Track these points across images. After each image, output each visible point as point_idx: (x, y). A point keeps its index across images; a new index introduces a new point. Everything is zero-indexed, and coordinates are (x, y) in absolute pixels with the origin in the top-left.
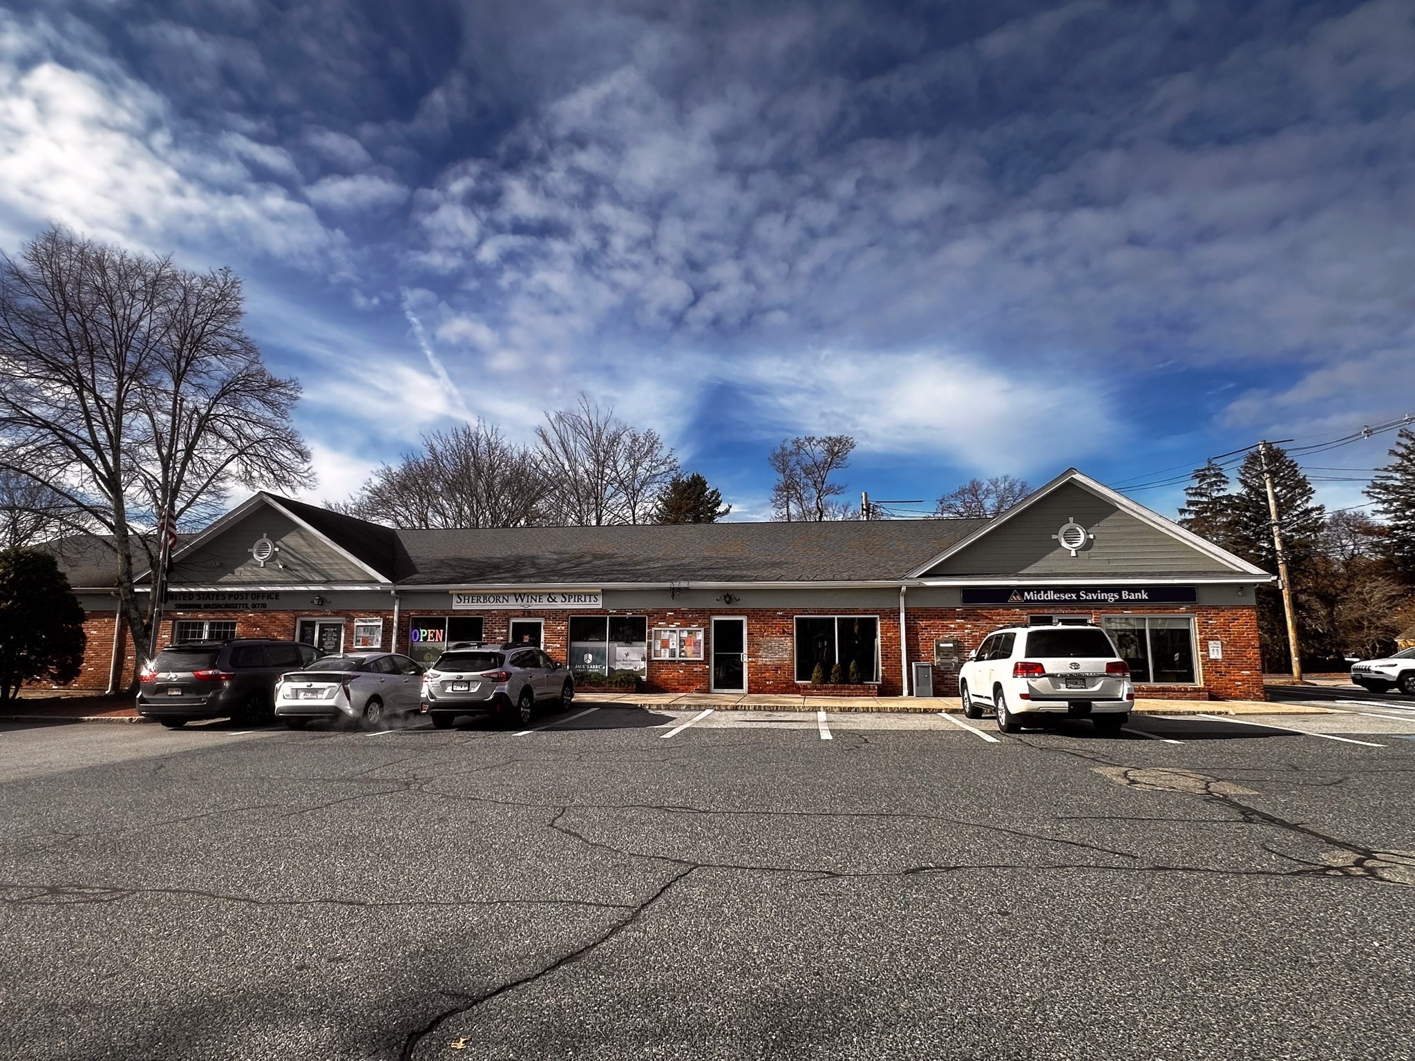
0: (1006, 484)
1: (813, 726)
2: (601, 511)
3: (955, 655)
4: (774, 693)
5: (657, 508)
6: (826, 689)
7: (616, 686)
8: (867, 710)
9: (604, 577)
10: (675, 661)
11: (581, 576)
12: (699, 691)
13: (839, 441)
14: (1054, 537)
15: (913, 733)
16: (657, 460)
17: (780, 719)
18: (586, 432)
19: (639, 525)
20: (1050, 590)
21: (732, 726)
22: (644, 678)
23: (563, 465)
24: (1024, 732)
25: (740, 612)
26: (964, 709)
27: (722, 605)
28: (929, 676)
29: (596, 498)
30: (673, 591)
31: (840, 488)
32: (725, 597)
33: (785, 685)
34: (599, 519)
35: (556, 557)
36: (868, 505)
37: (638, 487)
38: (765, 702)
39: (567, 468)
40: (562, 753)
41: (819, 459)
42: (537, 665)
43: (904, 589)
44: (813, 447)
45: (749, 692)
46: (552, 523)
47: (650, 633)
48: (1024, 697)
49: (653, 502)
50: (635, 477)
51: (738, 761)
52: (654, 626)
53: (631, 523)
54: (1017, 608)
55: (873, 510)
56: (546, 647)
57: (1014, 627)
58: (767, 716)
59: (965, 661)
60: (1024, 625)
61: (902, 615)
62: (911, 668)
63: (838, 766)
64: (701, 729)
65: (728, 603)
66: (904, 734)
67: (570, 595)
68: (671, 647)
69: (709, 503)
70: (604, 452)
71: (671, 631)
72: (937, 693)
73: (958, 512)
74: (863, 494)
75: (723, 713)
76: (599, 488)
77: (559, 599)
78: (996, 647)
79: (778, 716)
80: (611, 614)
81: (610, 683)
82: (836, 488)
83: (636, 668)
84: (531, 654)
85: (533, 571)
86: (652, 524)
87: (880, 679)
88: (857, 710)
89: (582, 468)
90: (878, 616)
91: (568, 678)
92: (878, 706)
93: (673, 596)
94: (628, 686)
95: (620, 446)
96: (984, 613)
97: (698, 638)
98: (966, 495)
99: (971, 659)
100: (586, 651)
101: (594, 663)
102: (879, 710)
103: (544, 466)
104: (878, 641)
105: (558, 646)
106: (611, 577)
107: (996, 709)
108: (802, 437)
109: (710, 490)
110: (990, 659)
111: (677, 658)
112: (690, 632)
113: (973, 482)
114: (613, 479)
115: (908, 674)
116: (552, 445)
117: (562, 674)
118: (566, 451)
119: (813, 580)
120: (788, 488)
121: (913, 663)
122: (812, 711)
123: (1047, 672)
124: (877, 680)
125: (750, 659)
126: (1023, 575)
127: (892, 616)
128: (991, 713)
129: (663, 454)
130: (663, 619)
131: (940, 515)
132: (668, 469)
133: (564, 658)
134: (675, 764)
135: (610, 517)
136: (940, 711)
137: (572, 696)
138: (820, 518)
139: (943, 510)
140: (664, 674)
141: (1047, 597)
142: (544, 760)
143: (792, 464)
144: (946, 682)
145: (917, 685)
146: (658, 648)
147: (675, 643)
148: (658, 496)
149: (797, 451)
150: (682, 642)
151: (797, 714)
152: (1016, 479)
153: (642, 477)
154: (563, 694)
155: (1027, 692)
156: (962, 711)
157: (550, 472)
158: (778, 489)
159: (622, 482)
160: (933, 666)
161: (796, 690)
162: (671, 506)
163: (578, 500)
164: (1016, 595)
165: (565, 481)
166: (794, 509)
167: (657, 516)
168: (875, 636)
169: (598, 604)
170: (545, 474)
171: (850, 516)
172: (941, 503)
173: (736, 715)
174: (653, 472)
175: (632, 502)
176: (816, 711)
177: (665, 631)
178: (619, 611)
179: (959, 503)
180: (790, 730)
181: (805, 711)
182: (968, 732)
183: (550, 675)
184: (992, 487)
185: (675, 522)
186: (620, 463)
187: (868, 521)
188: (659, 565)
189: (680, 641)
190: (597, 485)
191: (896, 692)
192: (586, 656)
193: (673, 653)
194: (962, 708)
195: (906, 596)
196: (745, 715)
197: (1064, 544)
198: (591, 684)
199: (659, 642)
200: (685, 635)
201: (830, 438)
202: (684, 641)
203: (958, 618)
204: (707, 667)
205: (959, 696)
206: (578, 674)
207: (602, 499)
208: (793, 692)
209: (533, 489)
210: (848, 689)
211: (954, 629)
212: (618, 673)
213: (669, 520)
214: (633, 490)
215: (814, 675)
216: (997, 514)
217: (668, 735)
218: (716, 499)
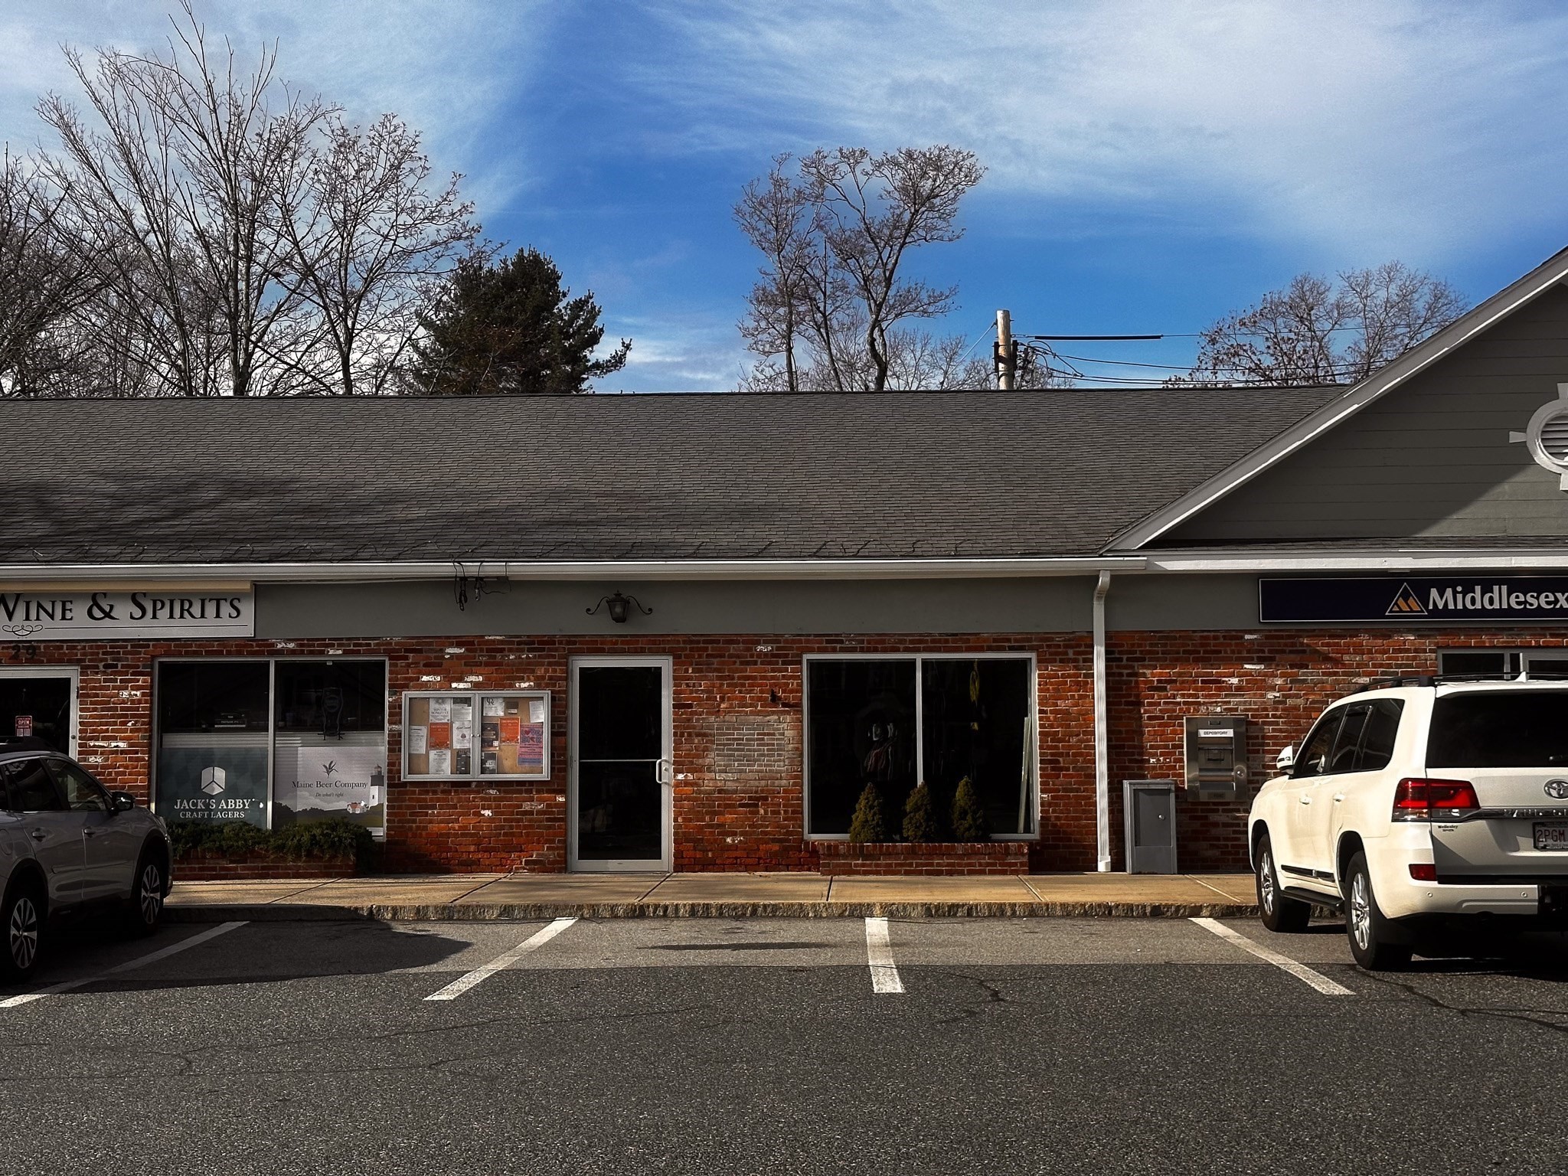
0: (1393, 286)
1: (851, 959)
2: (249, 356)
3: (1239, 760)
4: (748, 868)
5: (416, 348)
6: (889, 854)
7: (298, 857)
8: (999, 912)
9: (258, 548)
10: (468, 784)
11: (186, 546)
12: (536, 866)
13: (935, 163)
14: (1515, 437)
15: (1122, 972)
16: (414, 208)
17: (761, 940)
18: (196, 118)
19: (362, 397)
20: (1500, 583)
21: (629, 962)
22: (379, 833)
23: (128, 215)
24: (1419, 967)
25: (655, 645)
26: (1261, 906)
27: (603, 626)
28: (1167, 818)
29: (233, 317)
30: (463, 588)
31: (934, 299)
32: (611, 604)
33: (776, 847)
34: (242, 376)
35: (112, 487)
36: (1013, 346)
37: (359, 286)
38: (722, 894)
39: (140, 222)
40: (134, 1055)
41: (880, 213)
42: (57, 802)
43: (1104, 580)
44: (862, 179)
45: (679, 867)
46: (99, 389)
47: (396, 707)
48: (1419, 872)
49: (401, 330)
50: (346, 258)
51: (645, 1059)
52: (406, 687)
53: (340, 391)
54: (1409, 631)
55: (1026, 361)
56: (85, 751)
57: (1398, 683)
58: (728, 932)
59: (1266, 778)
60: (1425, 679)
61: (1099, 652)
62: (1121, 797)
63: (919, 1067)
64: (542, 973)
65: (620, 619)
66: (1098, 977)
67: (158, 600)
68: (457, 746)
69: (568, 337)
70: (254, 179)
71: (457, 700)
72: (1190, 863)
73: (1257, 369)
74: (1000, 315)
75: (604, 927)
76: (242, 285)
77: (124, 610)
78: (1348, 738)
79: (755, 930)
80: (280, 652)
81: (280, 848)
82: (924, 296)
83: (354, 805)
84: (40, 772)
85: (41, 528)
86: (401, 396)
87: (1036, 825)
88: (971, 912)
89: (189, 227)
90: (1033, 656)
91: (154, 841)
92: (1028, 899)
93: (463, 599)
94: (333, 857)
95: (303, 163)
96: (1321, 645)
97: (534, 720)
98: (1280, 321)
99: (1283, 772)
100: (209, 759)
101: (231, 792)
102: (1033, 912)
103: (69, 219)
104: (1034, 721)
105: (122, 745)
106: (277, 546)
107: (1344, 906)
108: (831, 149)
109: (570, 299)
110: (1331, 770)
111: (475, 775)
112: (511, 703)
113: (1300, 284)
114: (285, 261)
115: (1111, 812)
116: (93, 153)
117: (132, 828)
118: (135, 175)
119: (855, 556)
120: (792, 295)
121: (1126, 784)
122: (851, 915)
123: (1486, 802)
124: (1027, 830)
125: (680, 777)
126: (1428, 543)
127: (1071, 655)
128: (1333, 915)
129: (428, 191)
130: (432, 667)
131: (1208, 376)
132: (444, 234)
133: (141, 781)
134: (465, 1074)
135: (276, 372)
136: (1196, 911)
137: (165, 890)
138: (880, 380)
139: (1217, 361)
140: (438, 820)
141: (1491, 601)
142: (81, 1077)
143: (802, 227)
144: (1214, 831)
145: (1137, 842)
146: (421, 746)
147: (468, 733)
148: (418, 314)
149: (818, 190)
150: (488, 729)
151: (809, 925)
152: (1421, 274)
153: (371, 257)
154: (138, 884)
155: (1429, 860)
156: (1256, 911)
157: (88, 235)
158: (764, 298)
159: (308, 271)
160: (1179, 790)
161: (807, 859)
162: (457, 343)
163: (179, 321)
164: (1406, 596)
165: (135, 263)
166: (807, 357)
167: (417, 373)
168: (1024, 710)
169: (240, 625)
170: (73, 241)
171: (962, 376)
172: (1213, 341)
173: (643, 932)
174: (402, 242)
175: (340, 330)
176: (862, 917)
177: (441, 700)
178: (304, 645)
179: (1260, 344)
180: (789, 970)
181: (829, 918)
182: (1269, 969)
183: (99, 831)
184: (1351, 298)
185: (467, 389)
186: (302, 217)
187: (1010, 390)
188: (422, 512)
189: (484, 728)
190: (233, 276)
191: (1080, 861)
192: (206, 774)
193: (462, 761)
194: (1254, 901)
195: (1110, 598)
196: (666, 930)
197: (1542, 458)
198: (221, 853)
199: (424, 731)
200: (497, 710)
201: (910, 155)
202: (494, 727)
203: (1250, 661)
204: (561, 799)
205: (1245, 869)
206: (183, 825)
207: (250, 317)
208: (799, 866)
209: (38, 287)
210: (949, 855)
211: (1239, 688)
212: (300, 821)
213: (450, 382)
214: (343, 294)
215: (858, 817)
216: (1365, 371)
217: (445, 995)
218: (588, 323)
